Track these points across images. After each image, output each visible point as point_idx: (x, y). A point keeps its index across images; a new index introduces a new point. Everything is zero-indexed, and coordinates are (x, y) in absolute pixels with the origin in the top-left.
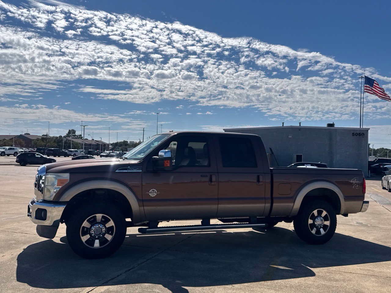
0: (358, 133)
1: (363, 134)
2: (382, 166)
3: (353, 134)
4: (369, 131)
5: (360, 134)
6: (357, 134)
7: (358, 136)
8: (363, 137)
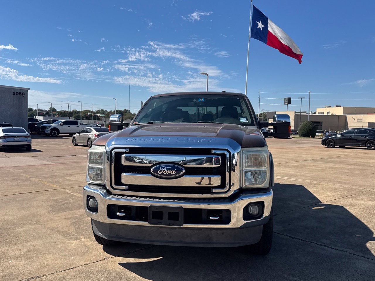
0: (19, 93)
1: (23, 94)
2: (37, 125)
3: (13, 93)
4: (28, 91)
5: (20, 94)
6: (17, 94)
7: (19, 95)
8: (24, 96)
